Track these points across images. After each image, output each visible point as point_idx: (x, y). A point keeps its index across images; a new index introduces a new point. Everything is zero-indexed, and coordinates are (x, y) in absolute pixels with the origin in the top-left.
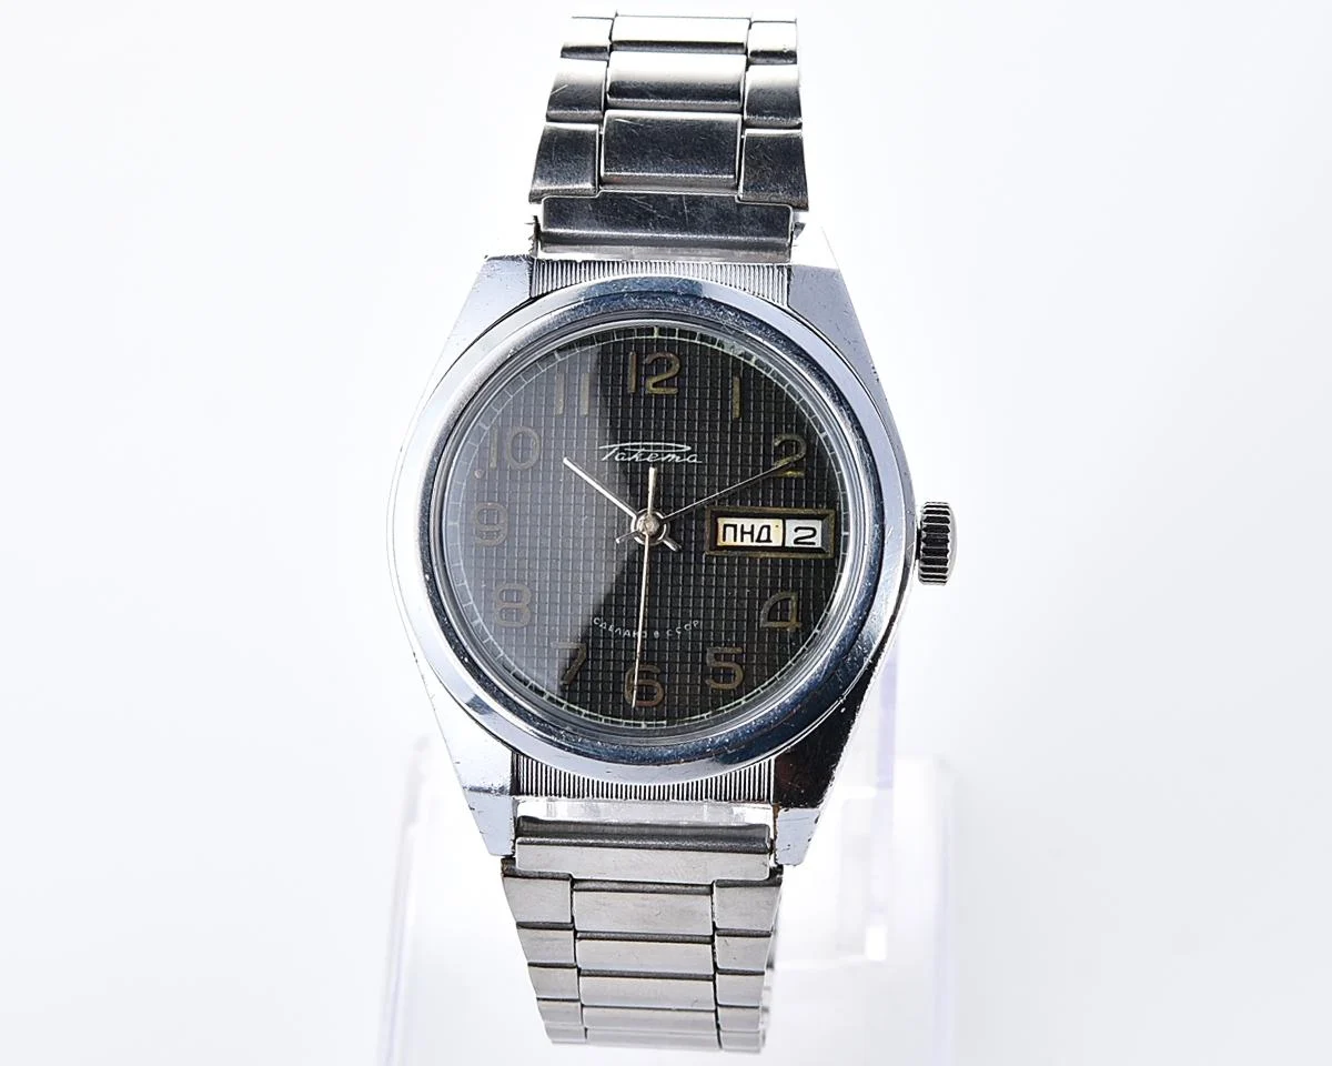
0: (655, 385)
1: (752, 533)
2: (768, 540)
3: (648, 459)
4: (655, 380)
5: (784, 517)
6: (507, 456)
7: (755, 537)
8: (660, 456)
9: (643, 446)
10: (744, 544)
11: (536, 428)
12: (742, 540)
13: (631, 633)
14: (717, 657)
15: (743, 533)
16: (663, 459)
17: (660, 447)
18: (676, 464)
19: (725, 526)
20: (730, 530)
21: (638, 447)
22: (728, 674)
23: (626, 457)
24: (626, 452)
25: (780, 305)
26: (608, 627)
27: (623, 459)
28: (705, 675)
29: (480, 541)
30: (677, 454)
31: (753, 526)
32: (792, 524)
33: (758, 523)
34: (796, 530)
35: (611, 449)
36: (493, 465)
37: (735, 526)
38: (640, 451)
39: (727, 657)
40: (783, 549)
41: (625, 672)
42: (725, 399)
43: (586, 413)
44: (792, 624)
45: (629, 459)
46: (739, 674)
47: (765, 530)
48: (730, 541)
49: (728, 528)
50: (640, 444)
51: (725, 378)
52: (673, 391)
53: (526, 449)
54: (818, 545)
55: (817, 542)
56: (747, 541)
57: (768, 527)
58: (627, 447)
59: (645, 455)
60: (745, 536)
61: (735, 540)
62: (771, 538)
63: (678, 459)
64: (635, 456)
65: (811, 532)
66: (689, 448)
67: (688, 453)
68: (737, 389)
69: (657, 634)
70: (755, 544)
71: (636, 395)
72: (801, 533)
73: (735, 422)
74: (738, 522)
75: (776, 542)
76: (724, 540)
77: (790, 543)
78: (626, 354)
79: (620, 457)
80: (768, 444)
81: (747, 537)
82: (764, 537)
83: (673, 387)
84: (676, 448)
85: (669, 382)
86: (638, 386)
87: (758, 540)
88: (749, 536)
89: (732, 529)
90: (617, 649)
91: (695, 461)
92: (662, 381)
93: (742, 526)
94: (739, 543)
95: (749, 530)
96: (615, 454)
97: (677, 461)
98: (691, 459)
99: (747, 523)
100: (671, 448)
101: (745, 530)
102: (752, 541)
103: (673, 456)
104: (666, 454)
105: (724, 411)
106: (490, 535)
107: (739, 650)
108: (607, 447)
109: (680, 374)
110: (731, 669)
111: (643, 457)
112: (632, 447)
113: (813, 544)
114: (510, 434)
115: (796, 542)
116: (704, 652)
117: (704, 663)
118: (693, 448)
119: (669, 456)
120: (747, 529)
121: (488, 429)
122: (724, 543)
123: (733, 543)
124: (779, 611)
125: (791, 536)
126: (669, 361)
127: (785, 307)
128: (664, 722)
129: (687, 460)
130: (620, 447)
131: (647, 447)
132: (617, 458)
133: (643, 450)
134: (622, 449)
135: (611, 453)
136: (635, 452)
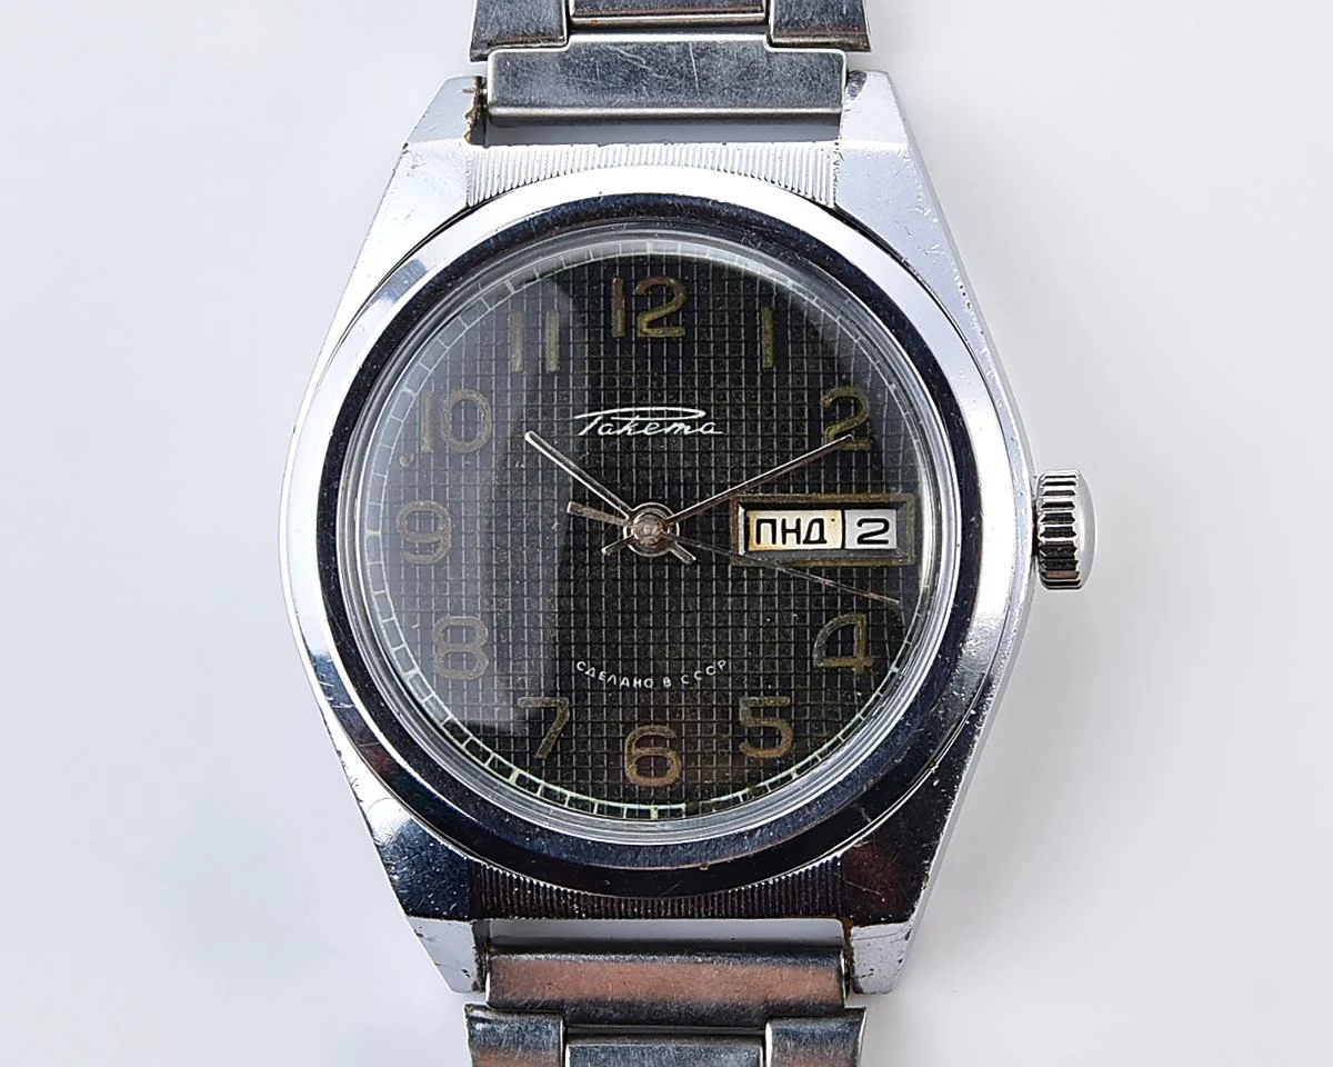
0: (651, 325)
1: (797, 531)
2: (822, 540)
3: (645, 431)
4: (649, 317)
5: (843, 507)
6: (446, 435)
7: (803, 537)
8: (661, 427)
9: (637, 413)
10: (787, 547)
11: (486, 393)
12: (784, 542)
13: (631, 683)
14: (755, 711)
15: (785, 531)
16: (667, 430)
17: (660, 414)
18: (684, 436)
19: (760, 522)
20: (766, 528)
21: (629, 414)
22: (772, 737)
23: (614, 429)
24: (614, 422)
25: (823, 203)
26: (597, 675)
27: (608, 432)
28: (737, 740)
29: (409, 557)
30: (686, 422)
31: (798, 521)
32: (854, 516)
33: (806, 517)
34: (860, 524)
35: (591, 419)
36: (426, 447)
37: (773, 522)
38: (633, 420)
39: (769, 711)
40: (843, 551)
41: (624, 739)
42: (752, 343)
43: (554, 368)
44: (859, 662)
45: (619, 432)
46: (787, 734)
47: (816, 526)
48: (766, 543)
49: (763, 525)
50: (632, 409)
51: (751, 313)
52: (677, 332)
53: (472, 422)
54: (892, 545)
55: (891, 538)
56: (792, 543)
57: (821, 521)
58: (615, 415)
59: (642, 425)
60: (788, 535)
61: (774, 542)
62: (826, 538)
63: (687, 430)
64: (627, 427)
65: (881, 526)
66: (702, 414)
67: (701, 421)
68: (767, 326)
69: (667, 682)
70: (802, 546)
71: (625, 341)
72: (868, 528)
73: (767, 374)
74: (778, 516)
75: (833, 542)
76: (758, 542)
77: (852, 544)
78: (608, 283)
79: (605, 429)
80: (815, 404)
81: (791, 537)
82: (815, 536)
83: (677, 325)
84: (686, 414)
85: (671, 320)
86: (628, 327)
87: (807, 541)
88: (794, 535)
89: (769, 525)
90: (612, 706)
91: (712, 431)
92: (662, 318)
93: (784, 522)
94: (779, 545)
95: (794, 527)
96: (597, 426)
97: (686, 432)
98: (706, 429)
99: (790, 518)
100: (677, 414)
101: (788, 527)
102: (798, 542)
103: (681, 426)
104: (670, 423)
105: (752, 358)
106: (425, 549)
107: (786, 700)
108: (586, 415)
109: (686, 309)
110: (774, 729)
111: (637, 428)
112: (622, 415)
113: (886, 542)
114: (448, 402)
115: (860, 540)
116: (736, 708)
117: (736, 722)
118: (708, 414)
119: (675, 425)
120: (791, 525)
121: (415, 395)
122: (758, 547)
123: (770, 546)
124: (840, 643)
125: (854, 533)
126: (669, 289)
127: (831, 206)
128: (683, 806)
129: (701, 430)
130: (605, 415)
131: (643, 414)
132: (600, 432)
133: (638, 418)
134: (607, 418)
135: (592, 425)
136: (626, 422)
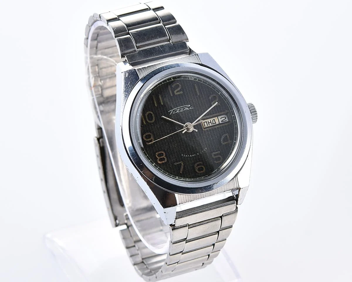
2: (215, 123)
4: (176, 91)
5: (217, 116)
6: (148, 120)
7: (212, 123)
8: (183, 110)
10: (210, 126)
11: (152, 111)
12: (209, 125)
13: (192, 155)
15: (209, 123)
16: (185, 110)
17: (183, 107)
20: (205, 123)
21: (178, 109)
22: (219, 159)
24: (175, 111)
26: (186, 156)
27: (175, 113)
30: (188, 108)
31: (210, 121)
32: (219, 117)
33: (212, 120)
34: (221, 119)
36: (145, 123)
37: (206, 122)
38: (178, 110)
39: (217, 154)
40: (220, 124)
43: (163, 104)
44: (229, 142)
51: (194, 86)
52: (182, 92)
53: (151, 117)
55: (227, 120)
56: (210, 125)
57: (214, 120)
58: (175, 109)
59: (180, 110)
61: (207, 125)
63: (188, 109)
65: (225, 118)
66: (189, 106)
69: (198, 154)
70: (213, 125)
71: (173, 96)
72: (222, 119)
73: (199, 96)
74: (207, 120)
75: (217, 123)
76: (205, 126)
78: (167, 87)
80: (208, 99)
85: (180, 90)
86: (173, 93)
88: (210, 123)
89: (206, 123)
90: (190, 161)
92: (178, 91)
94: (209, 126)
95: (210, 122)
98: (191, 108)
99: (209, 120)
100: (186, 106)
101: (209, 122)
103: (187, 108)
104: (185, 108)
109: (182, 88)
113: (226, 121)
114: (146, 115)
115: (222, 121)
116: (211, 155)
118: (191, 105)
126: (178, 85)
127: (201, 64)
128: (207, 175)
129: (190, 108)
130: (173, 110)
131: (179, 108)
132: (173, 113)
135: (171, 112)
136: (177, 110)
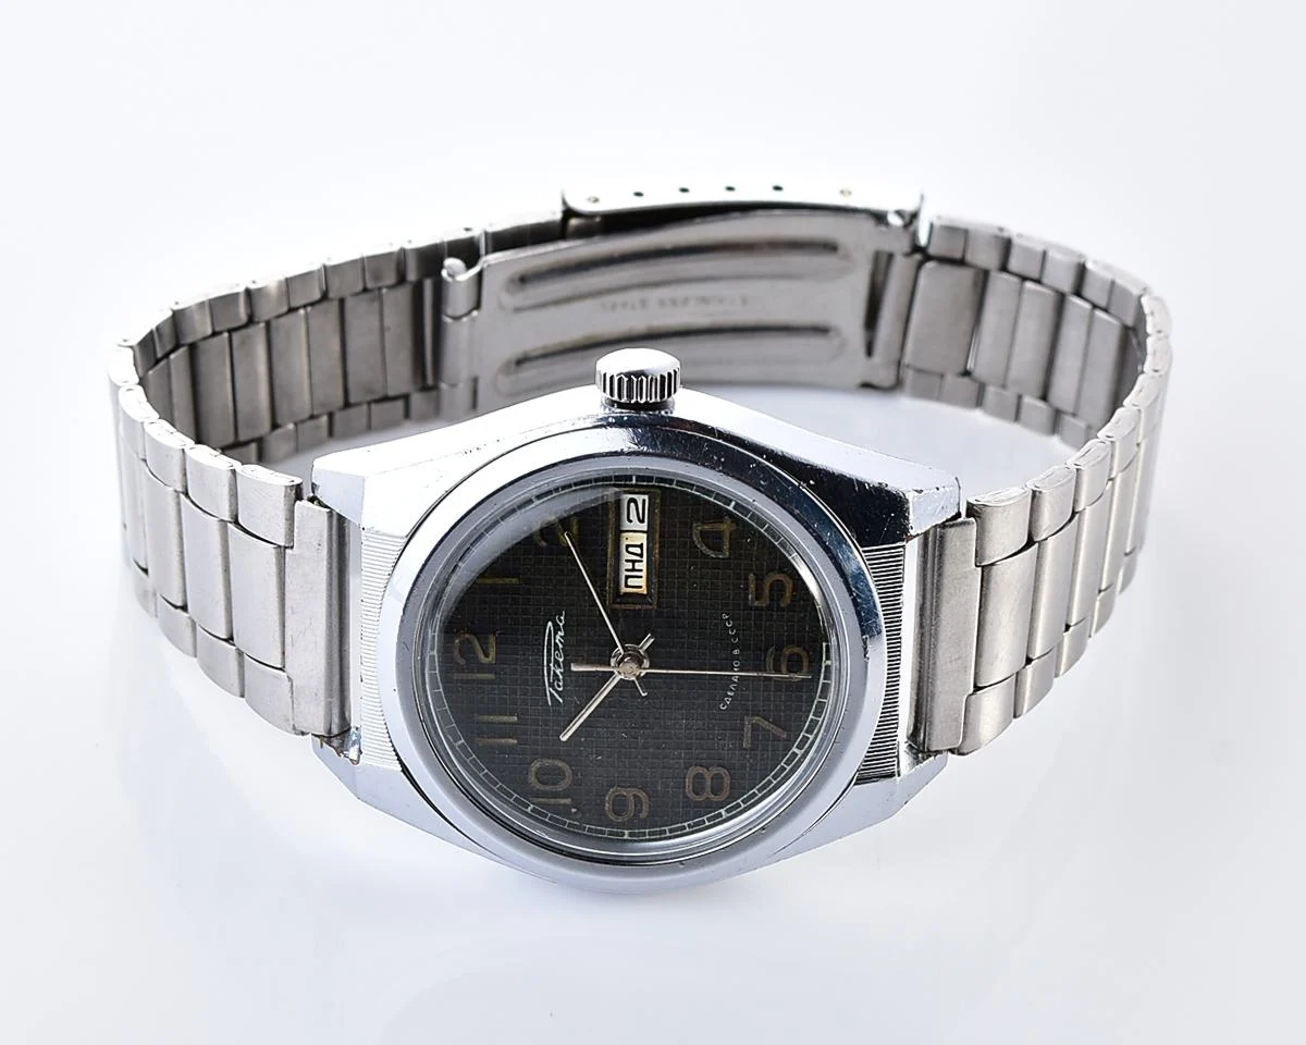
0: (487, 656)
1: (634, 562)
2: (641, 546)
3: (561, 660)
4: (482, 656)
5: (619, 532)
6: (560, 788)
7: (638, 558)
8: (558, 649)
9: (548, 666)
10: (645, 568)
11: (531, 763)
12: (641, 570)
14: (759, 597)
15: (633, 570)
16: (560, 646)
17: (549, 650)
18: (565, 636)
19: (627, 586)
20: (631, 582)
21: (549, 668)
22: (778, 588)
23: (559, 680)
24: (554, 680)
25: (403, 545)
26: (729, 697)
27: (561, 684)
28: (779, 609)
30: (556, 633)
31: (627, 561)
32: (626, 525)
33: (624, 556)
34: (631, 521)
35: (551, 695)
36: (568, 801)
37: (627, 577)
38: (552, 668)
39: (759, 587)
40: (649, 532)
43: (516, 718)
44: (726, 527)
45: (561, 677)
46: (776, 575)
47: (630, 549)
48: (642, 582)
49: (629, 584)
50: (546, 668)
52: (492, 638)
53: (551, 771)
54: (645, 498)
55: (640, 498)
56: (642, 566)
57: (628, 546)
58: (549, 679)
59: (556, 662)
60: (637, 568)
61: (641, 576)
62: (639, 543)
63: (561, 633)
64: (558, 672)
65: (632, 505)
66: (550, 624)
67: (556, 626)
69: (736, 652)
70: (645, 558)
71: (498, 672)
72: (633, 516)
73: (524, 582)
74: (623, 574)
75: (642, 539)
76: (641, 587)
77: (644, 527)
79: (559, 686)
81: (637, 566)
82: (638, 551)
83: (487, 638)
84: (550, 633)
85: (484, 642)
86: (488, 670)
87: (641, 555)
88: (636, 564)
89: (630, 580)
91: (562, 617)
92: (483, 649)
93: (627, 570)
94: (644, 574)
95: (631, 564)
96: (557, 691)
97: (562, 634)
99: (625, 566)
100: (549, 640)
101: (631, 567)
102: (642, 560)
103: (558, 637)
104: (556, 644)
106: (639, 803)
107: (752, 576)
108: (549, 699)
109: (476, 632)
110: (771, 585)
111: (559, 666)
112: (549, 674)
113: (644, 501)
114: (537, 786)
115: (642, 521)
116: (755, 608)
117: (766, 609)
118: (550, 619)
119: (557, 641)
120: (630, 566)
121: (532, 806)
122: (644, 587)
123: (644, 579)
124: (713, 540)
125: (636, 525)
126: (462, 642)
127: (406, 540)
128: (824, 644)
129: (561, 624)
130: (549, 686)
131: (549, 662)
132: (560, 689)
133: (551, 665)
134: (551, 685)
135: (555, 694)
136: (554, 672)
